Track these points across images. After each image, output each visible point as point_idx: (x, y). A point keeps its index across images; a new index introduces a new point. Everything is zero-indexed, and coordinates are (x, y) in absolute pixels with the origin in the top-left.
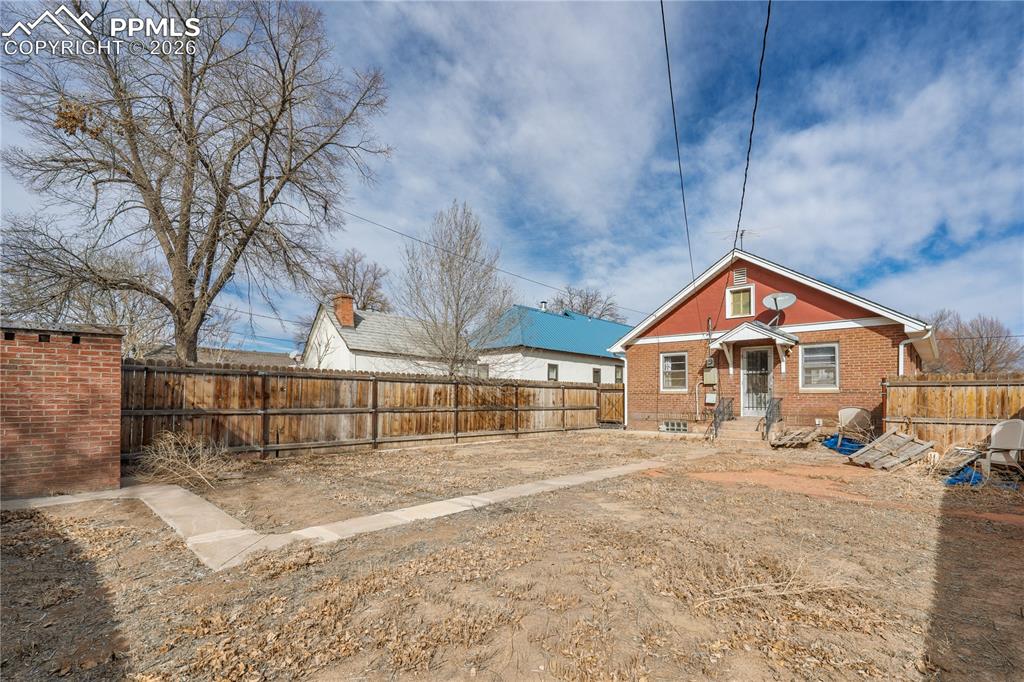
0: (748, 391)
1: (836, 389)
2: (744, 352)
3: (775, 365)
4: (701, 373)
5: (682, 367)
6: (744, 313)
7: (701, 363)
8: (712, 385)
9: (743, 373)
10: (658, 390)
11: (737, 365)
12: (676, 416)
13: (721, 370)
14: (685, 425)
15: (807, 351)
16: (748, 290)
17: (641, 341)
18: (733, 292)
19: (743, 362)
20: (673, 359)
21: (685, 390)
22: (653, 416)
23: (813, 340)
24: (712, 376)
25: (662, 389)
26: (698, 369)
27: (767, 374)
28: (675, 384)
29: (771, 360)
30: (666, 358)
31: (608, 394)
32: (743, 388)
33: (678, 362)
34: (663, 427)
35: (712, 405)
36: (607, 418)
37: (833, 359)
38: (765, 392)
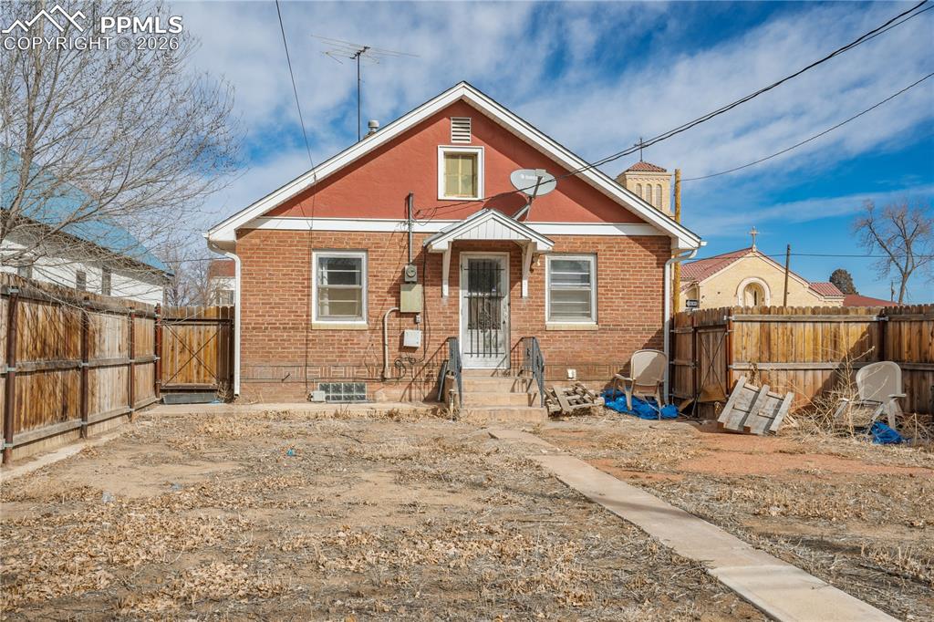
0: (471, 327)
1: (589, 324)
2: (464, 260)
3: (512, 284)
4: (395, 292)
5: (352, 279)
6: (464, 193)
7: (392, 274)
8: (414, 315)
9: (463, 294)
10: (308, 322)
11: (454, 282)
12: (344, 372)
13: (429, 290)
14: (361, 389)
15: (555, 265)
16: (473, 157)
17: (272, 224)
18: (449, 156)
19: (464, 275)
20: (332, 263)
21: (361, 323)
22: (296, 373)
23: (564, 248)
24: (412, 298)
25: (314, 321)
26: (387, 285)
27: (499, 298)
28: (337, 310)
29: (505, 277)
30: (321, 261)
31: (180, 330)
32: (463, 320)
33: (343, 272)
34: (319, 395)
35: (414, 349)
36: (179, 382)
37: (586, 279)
38: (496, 327)
